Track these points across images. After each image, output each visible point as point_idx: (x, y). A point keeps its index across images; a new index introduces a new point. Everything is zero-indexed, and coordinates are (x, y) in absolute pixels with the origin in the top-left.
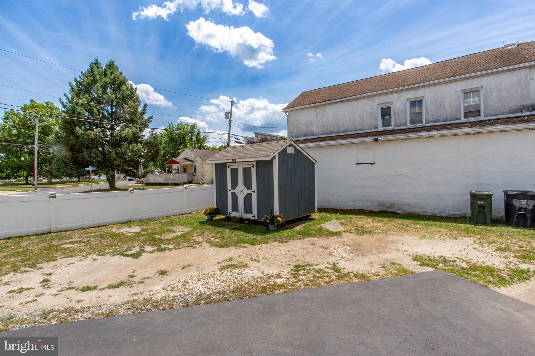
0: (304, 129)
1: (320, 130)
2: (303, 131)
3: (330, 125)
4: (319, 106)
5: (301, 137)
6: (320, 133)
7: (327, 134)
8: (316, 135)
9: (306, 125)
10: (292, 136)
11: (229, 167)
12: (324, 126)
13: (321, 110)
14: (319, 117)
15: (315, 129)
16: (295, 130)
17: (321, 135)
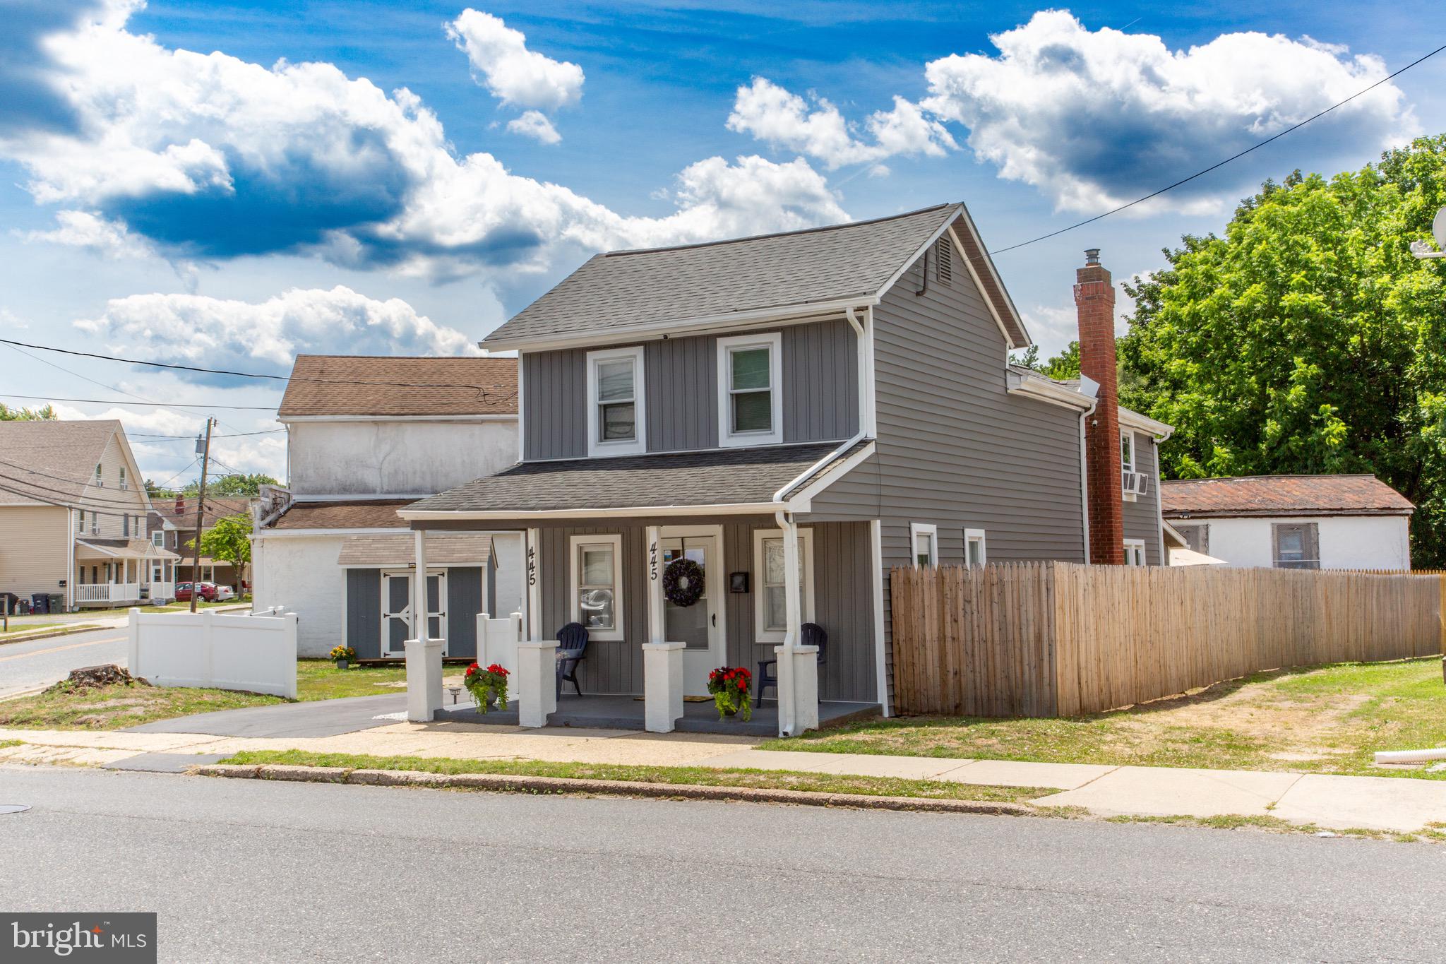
0: (338, 472)
1: (385, 480)
2: (336, 480)
3: (415, 473)
4: (385, 422)
5: (330, 493)
6: (386, 488)
7: (407, 492)
8: (374, 492)
9: (346, 463)
10: (303, 489)
11: (385, 575)
12: (396, 472)
13: (390, 432)
14: (385, 448)
15: (372, 478)
16: (311, 472)
17: (389, 492)
